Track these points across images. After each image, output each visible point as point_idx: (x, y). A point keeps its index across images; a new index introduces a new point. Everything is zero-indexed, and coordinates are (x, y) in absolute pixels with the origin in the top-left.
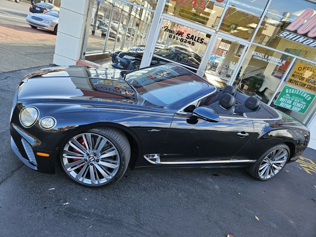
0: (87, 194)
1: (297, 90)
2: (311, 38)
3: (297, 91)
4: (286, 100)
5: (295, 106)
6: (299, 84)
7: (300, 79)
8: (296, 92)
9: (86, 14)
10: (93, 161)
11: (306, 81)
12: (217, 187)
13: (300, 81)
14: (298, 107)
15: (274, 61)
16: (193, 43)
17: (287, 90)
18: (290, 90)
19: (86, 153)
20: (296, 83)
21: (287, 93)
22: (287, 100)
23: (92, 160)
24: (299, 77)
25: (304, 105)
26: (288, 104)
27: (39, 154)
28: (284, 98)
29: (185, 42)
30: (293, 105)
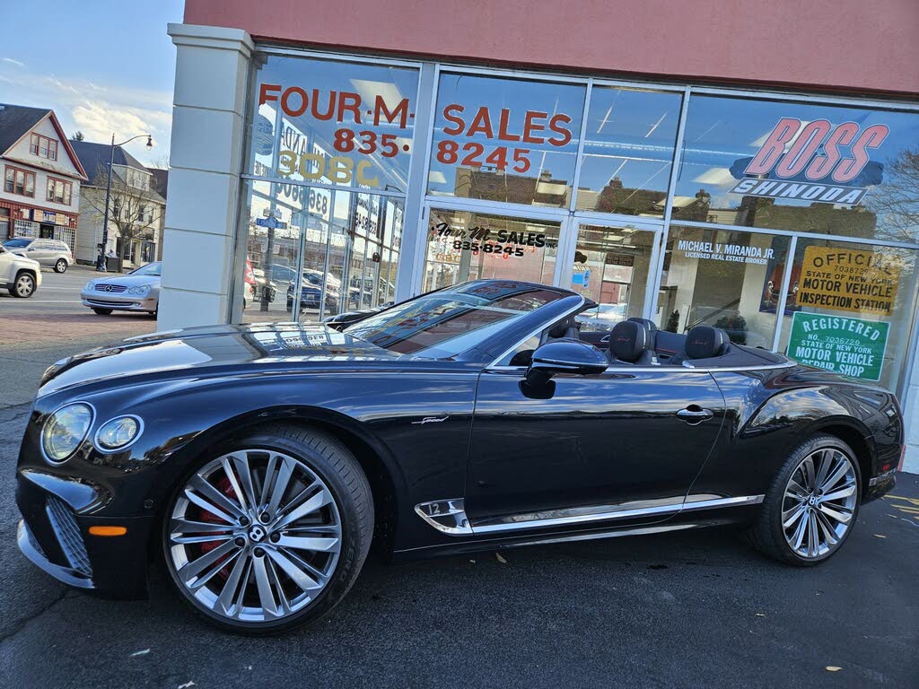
0: (254, 653)
1: (833, 318)
2: (818, 182)
3: (832, 322)
4: (812, 351)
5: (845, 364)
6: (831, 300)
7: (829, 287)
8: (833, 324)
9: (232, 232)
10: (261, 540)
11: (848, 291)
12: (667, 595)
13: (832, 293)
14: (853, 365)
15: (742, 255)
16: (518, 250)
17: (804, 323)
18: (814, 321)
19: (238, 517)
20: (823, 299)
21: (809, 332)
22: (817, 352)
23: (259, 537)
24: (825, 283)
25: (868, 355)
26: (822, 360)
27: (96, 531)
28: (806, 347)
29: (496, 251)
30: (838, 360)
